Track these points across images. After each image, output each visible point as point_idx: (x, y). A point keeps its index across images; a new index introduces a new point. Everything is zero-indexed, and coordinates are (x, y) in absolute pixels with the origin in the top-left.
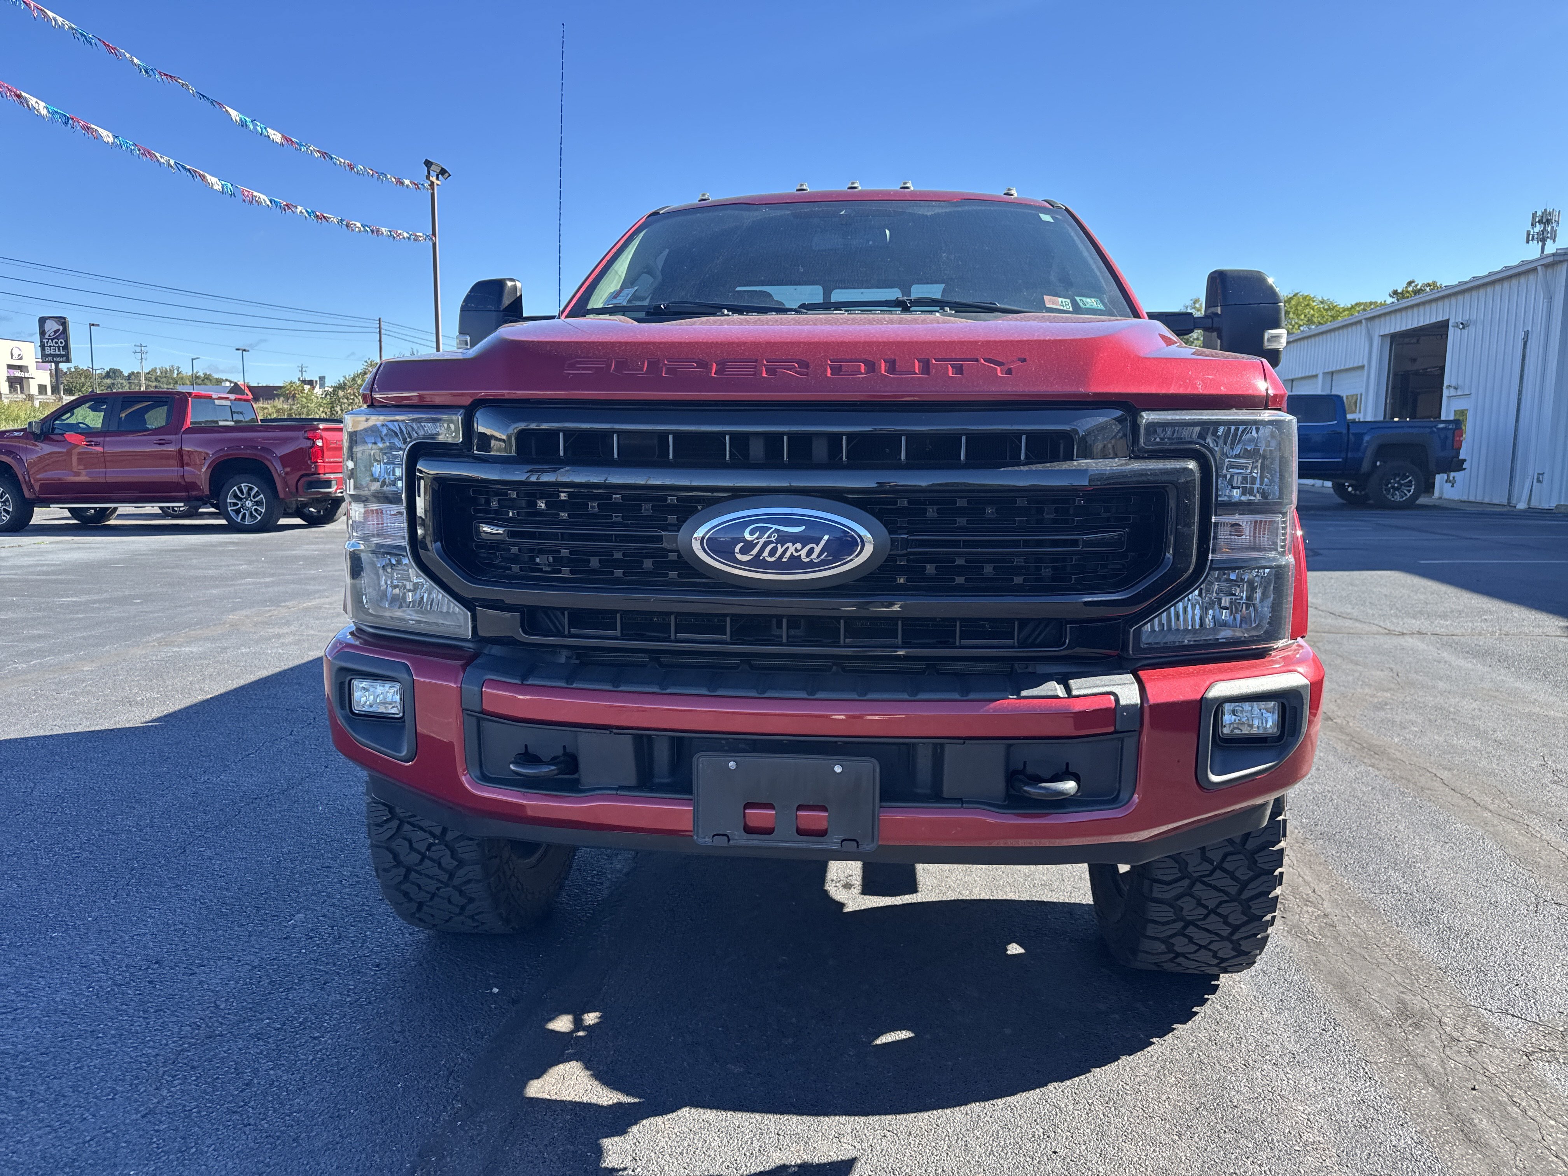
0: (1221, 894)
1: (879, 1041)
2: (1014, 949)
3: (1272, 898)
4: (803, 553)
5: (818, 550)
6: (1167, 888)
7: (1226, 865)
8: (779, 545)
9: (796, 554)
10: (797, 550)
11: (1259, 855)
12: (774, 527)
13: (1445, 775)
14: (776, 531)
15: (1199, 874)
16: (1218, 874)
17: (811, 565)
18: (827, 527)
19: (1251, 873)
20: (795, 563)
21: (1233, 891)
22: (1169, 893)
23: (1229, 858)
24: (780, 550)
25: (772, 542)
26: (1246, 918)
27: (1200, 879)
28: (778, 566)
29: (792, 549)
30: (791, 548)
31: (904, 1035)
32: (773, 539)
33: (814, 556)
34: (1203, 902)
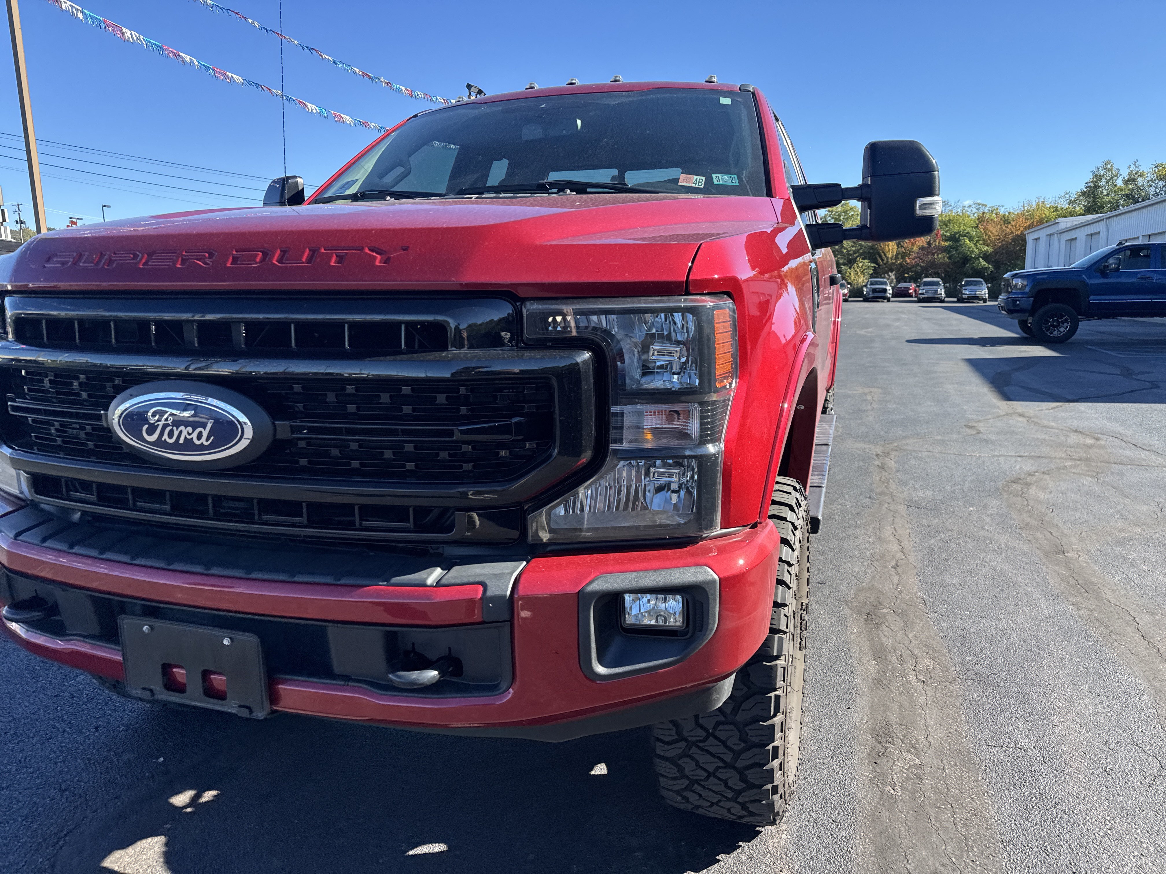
0: (716, 760)
1: (411, 853)
2: (600, 769)
3: (768, 770)
4: (194, 436)
5: (205, 434)
6: (666, 747)
7: (718, 733)
8: (175, 428)
9: (189, 437)
10: (189, 434)
11: (750, 727)
12: (170, 411)
13: (1145, 619)
14: (172, 414)
15: (695, 739)
16: (711, 740)
17: (202, 447)
18: (211, 414)
19: (743, 745)
20: (189, 446)
21: (728, 758)
22: (672, 752)
23: (720, 727)
24: (176, 433)
25: (168, 425)
26: (744, 786)
27: (695, 744)
28: (176, 447)
29: (184, 433)
30: (185, 431)
31: (439, 848)
32: (169, 422)
33: (203, 440)
34: (701, 765)
